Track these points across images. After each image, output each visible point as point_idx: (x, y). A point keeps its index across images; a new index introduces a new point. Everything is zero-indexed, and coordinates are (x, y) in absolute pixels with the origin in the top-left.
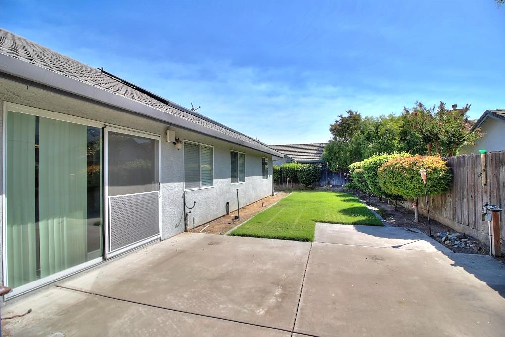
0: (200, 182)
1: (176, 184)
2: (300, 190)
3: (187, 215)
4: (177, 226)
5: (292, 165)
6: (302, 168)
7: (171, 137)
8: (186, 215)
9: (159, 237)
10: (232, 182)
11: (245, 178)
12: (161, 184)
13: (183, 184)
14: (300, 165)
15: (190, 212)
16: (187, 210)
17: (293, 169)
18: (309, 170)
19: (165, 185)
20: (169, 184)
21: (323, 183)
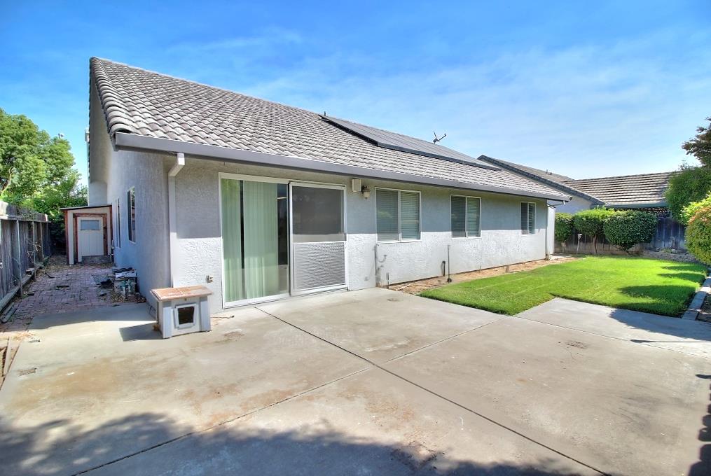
0: (400, 235)
1: (367, 235)
2: (613, 255)
3: (379, 269)
4: (366, 279)
5: (597, 213)
6: (613, 218)
7: (356, 185)
8: (377, 271)
9: (345, 286)
10: (454, 236)
11: (482, 231)
12: (347, 235)
13: (375, 236)
14: (612, 213)
15: (382, 266)
16: (379, 264)
17: (595, 219)
18: (627, 222)
19: (353, 236)
20: (357, 235)
21: (663, 245)
